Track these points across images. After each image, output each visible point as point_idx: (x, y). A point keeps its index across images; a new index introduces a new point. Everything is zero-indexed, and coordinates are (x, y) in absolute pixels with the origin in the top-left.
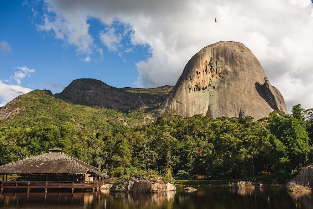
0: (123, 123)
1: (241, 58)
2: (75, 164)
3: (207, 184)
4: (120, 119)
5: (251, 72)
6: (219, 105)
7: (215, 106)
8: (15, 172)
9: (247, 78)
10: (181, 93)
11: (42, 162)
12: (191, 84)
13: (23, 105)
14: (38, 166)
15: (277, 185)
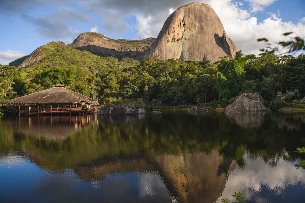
0: (119, 66)
1: (207, 16)
2: (72, 96)
3: (173, 108)
4: (117, 63)
5: (213, 27)
6: (189, 53)
7: (186, 53)
8: (27, 102)
9: (210, 32)
10: (162, 43)
11: (48, 95)
12: (169, 37)
13: (43, 53)
14: (44, 98)
15: (220, 108)
